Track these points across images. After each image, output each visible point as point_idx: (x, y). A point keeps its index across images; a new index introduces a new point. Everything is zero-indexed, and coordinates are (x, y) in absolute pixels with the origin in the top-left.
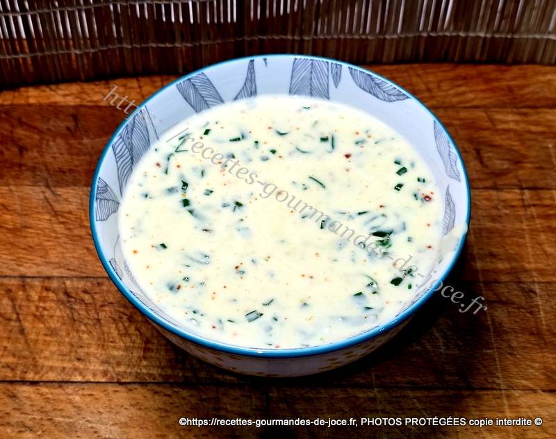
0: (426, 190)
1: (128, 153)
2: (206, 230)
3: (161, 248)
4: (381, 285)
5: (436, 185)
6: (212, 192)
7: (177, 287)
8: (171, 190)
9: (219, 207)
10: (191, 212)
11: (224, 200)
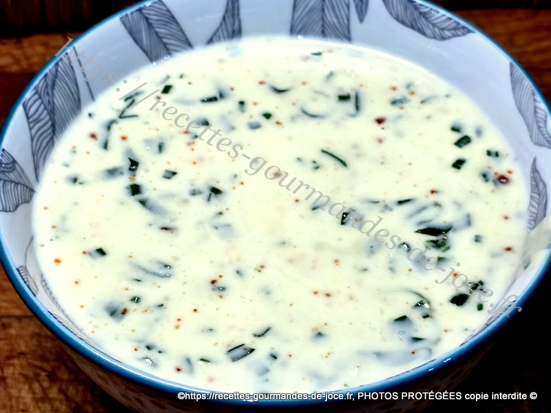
0: (501, 167)
1: (48, 118)
2: (165, 229)
3: (97, 255)
4: (435, 305)
5: (516, 159)
6: (174, 173)
7: (121, 310)
8: (112, 172)
10: (143, 203)
11: (192, 185)
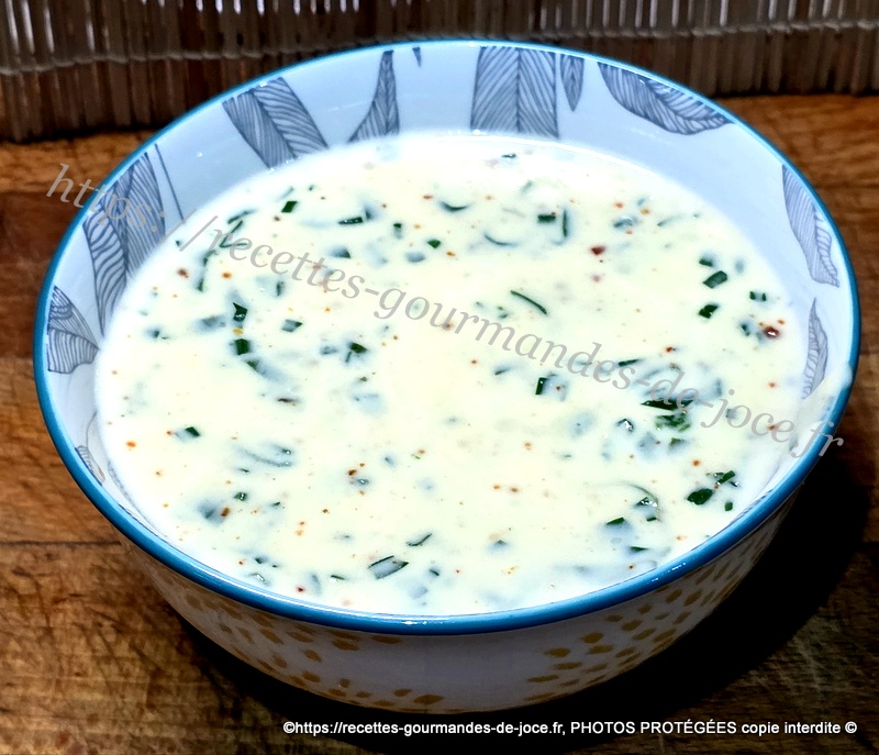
0: (767, 315)
1: (118, 244)
2: (285, 400)
3: (188, 436)
4: (665, 503)
5: (791, 304)
6: (298, 324)
7: (221, 511)
8: (210, 323)
9: (316, 354)
10: (253, 364)
11: (325, 340)
